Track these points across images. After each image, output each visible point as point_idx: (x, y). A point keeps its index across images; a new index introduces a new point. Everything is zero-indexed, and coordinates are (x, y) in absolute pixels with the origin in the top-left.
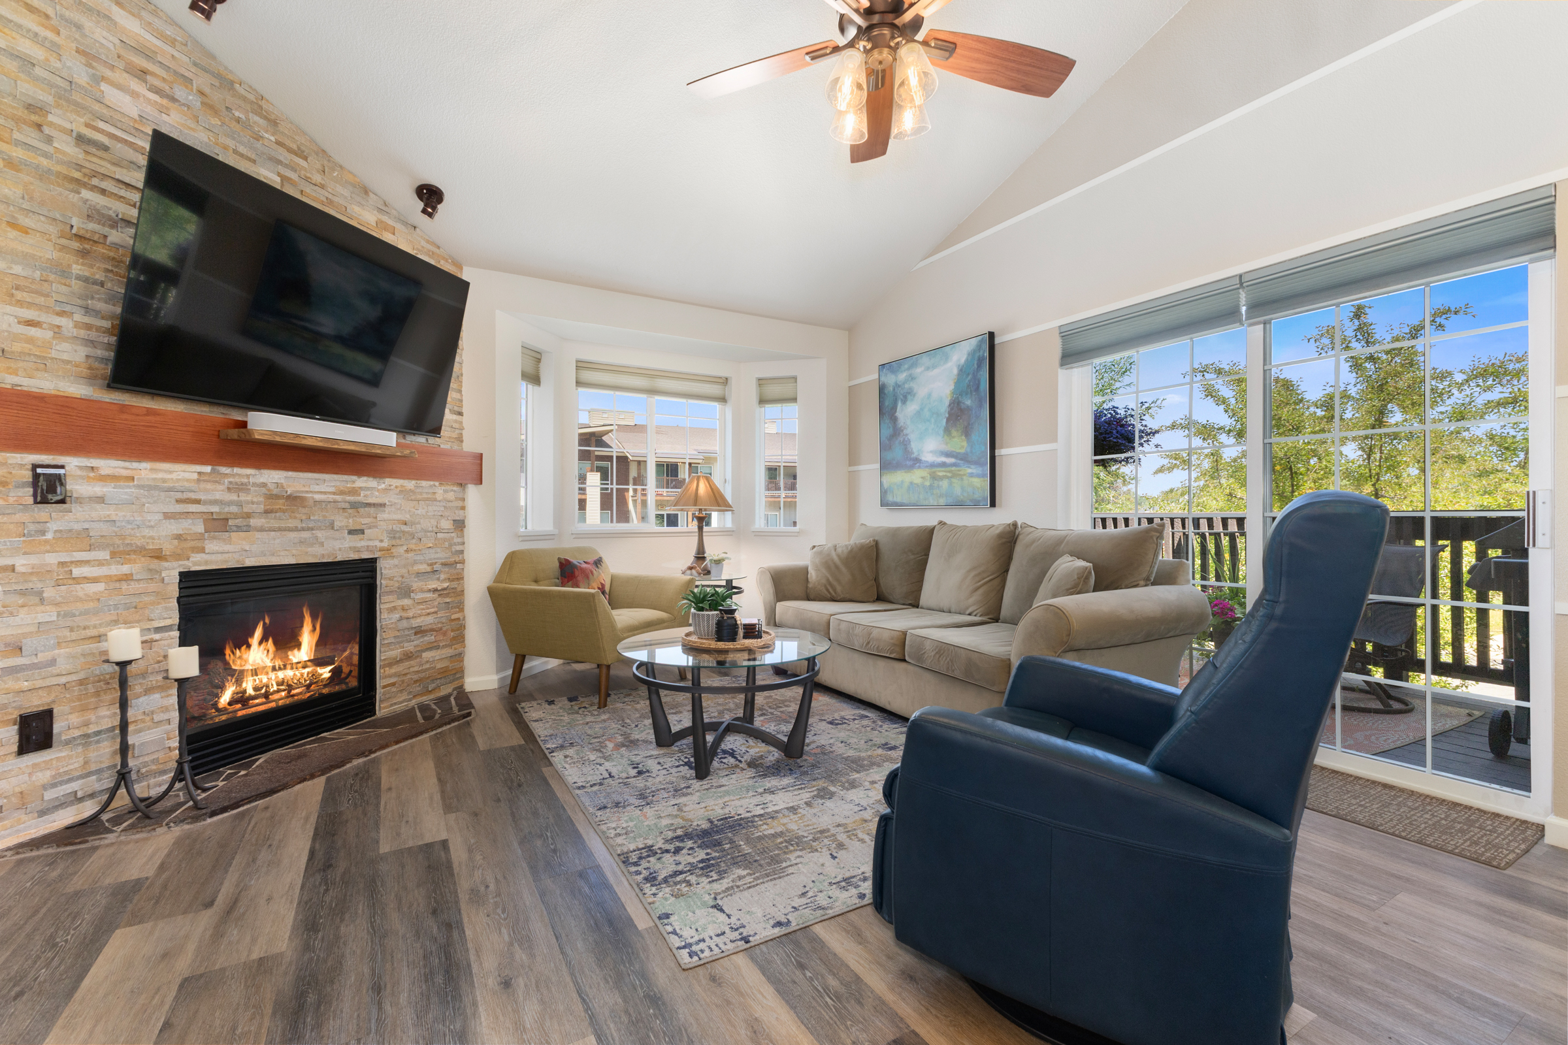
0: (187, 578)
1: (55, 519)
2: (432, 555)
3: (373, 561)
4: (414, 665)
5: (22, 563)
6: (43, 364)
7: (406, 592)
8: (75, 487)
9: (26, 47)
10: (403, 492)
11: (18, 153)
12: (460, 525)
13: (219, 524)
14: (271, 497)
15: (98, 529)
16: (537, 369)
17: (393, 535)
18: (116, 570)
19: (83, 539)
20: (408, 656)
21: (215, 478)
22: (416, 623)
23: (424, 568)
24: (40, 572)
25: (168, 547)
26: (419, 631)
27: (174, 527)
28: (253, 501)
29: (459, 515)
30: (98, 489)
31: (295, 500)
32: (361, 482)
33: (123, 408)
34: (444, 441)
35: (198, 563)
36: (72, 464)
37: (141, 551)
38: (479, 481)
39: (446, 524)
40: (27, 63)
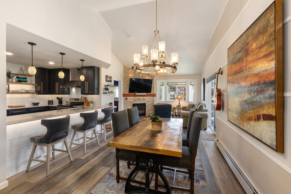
0: (133, 104)
1: (127, 100)
2: (151, 103)
3: (145, 103)
4: (149, 112)
5: (125, 103)
6: (126, 92)
7: (148, 106)
8: (128, 99)
9: (126, 75)
10: (148, 98)
11: (125, 81)
12: (154, 100)
13: (135, 101)
14: (138, 99)
15: (129, 101)
16: (163, 84)
17: (147, 101)
18: (129, 103)
19: (128, 102)
20: (148, 111)
21: (134, 98)
22: (149, 109)
23: (150, 104)
24: (126, 103)
25: (132, 102)
26: (149, 110)
27: (132, 101)
28: (137, 99)
29: (154, 99)
30: (129, 99)
31: (139, 99)
32: (144, 97)
33: (129, 94)
34: (152, 93)
35: (133, 103)
36: (127, 97)
37: (130, 102)
38: (155, 96)
39: (152, 100)
40: (125, 76)
